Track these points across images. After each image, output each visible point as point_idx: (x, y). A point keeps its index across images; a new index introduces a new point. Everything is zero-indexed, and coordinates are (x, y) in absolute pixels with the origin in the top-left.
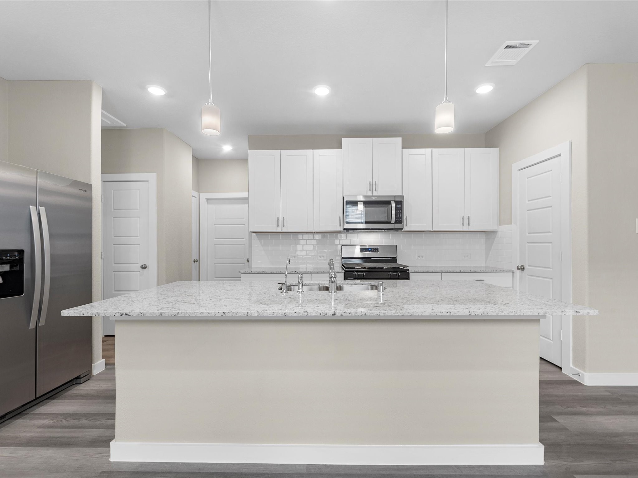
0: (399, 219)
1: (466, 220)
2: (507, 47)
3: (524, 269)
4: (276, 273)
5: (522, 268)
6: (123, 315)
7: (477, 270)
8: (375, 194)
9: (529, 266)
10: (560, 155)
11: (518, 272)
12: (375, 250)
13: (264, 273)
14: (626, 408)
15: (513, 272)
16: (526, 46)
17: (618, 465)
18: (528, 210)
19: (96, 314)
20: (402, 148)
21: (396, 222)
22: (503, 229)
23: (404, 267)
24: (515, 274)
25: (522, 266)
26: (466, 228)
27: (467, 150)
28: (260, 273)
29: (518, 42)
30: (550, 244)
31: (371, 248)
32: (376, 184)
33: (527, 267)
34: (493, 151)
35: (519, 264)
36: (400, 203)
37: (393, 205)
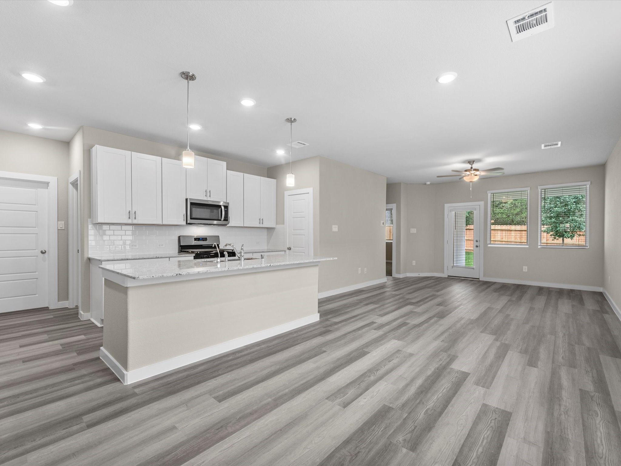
0: (226, 219)
1: (261, 221)
2: (298, 143)
3: (291, 249)
4: (139, 259)
5: (289, 249)
6: (178, 275)
7: (270, 251)
8: (209, 199)
9: (293, 247)
10: (309, 193)
11: (288, 251)
12: (204, 239)
13: (127, 260)
14: (332, 302)
15: (285, 251)
16: (304, 144)
17: (337, 314)
18: (293, 218)
19: (161, 276)
20: (227, 169)
21: (224, 220)
22: (279, 227)
23: (232, 251)
24: (286, 252)
25: (290, 247)
26: (261, 226)
27: (262, 178)
28: (123, 260)
29: (302, 142)
30: (304, 236)
31: (202, 238)
32: (210, 192)
33: (292, 248)
34: (273, 181)
35: (288, 246)
36: (226, 207)
37: (223, 208)
